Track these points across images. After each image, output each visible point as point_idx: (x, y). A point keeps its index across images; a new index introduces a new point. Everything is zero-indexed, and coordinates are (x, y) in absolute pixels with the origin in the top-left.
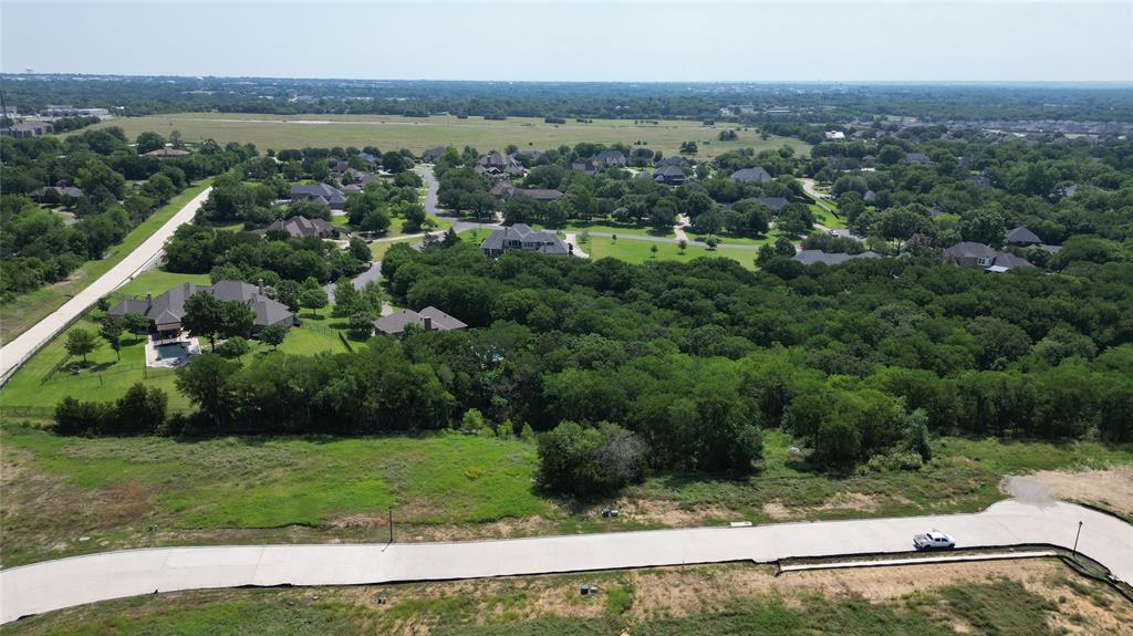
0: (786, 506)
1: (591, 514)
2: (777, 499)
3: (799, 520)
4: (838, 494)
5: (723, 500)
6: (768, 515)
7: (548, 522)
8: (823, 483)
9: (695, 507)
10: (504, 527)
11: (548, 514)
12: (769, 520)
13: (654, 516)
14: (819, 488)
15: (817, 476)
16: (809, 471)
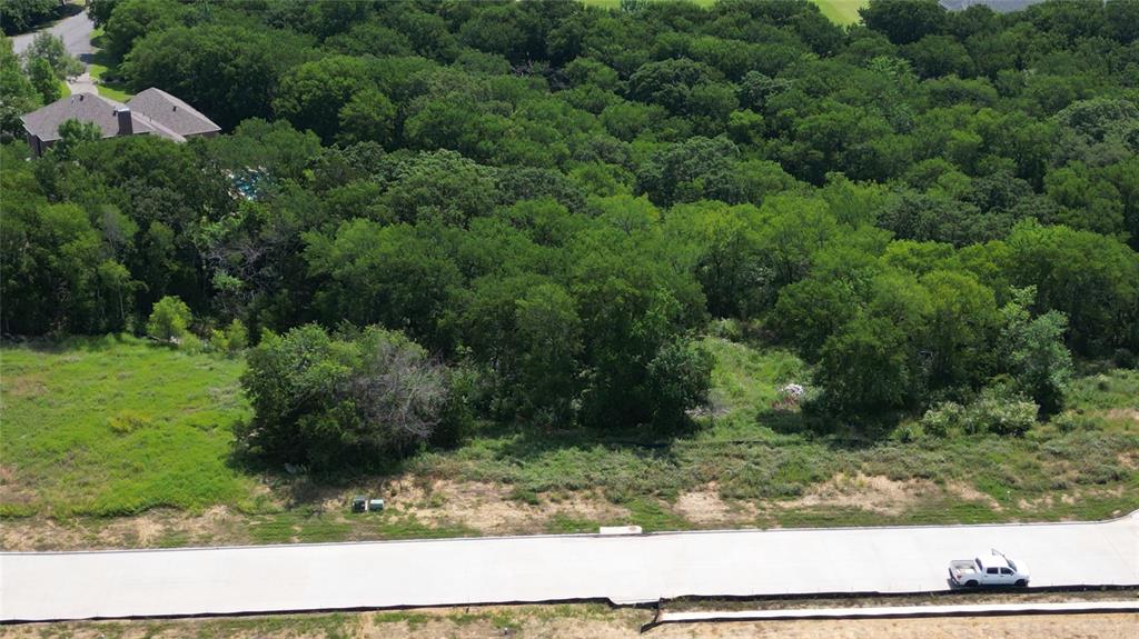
0: (724, 497)
1: (331, 505)
2: (712, 484)
3: (738, 526)
4: (839, 477)
5: (603, 483)
6: (682, 514)
7: (239, 518)
8: (815, 454)
9: (542, 496)
10: (147, 527)
11: (246, 504)
12: (682, 524)
13: (454, 512)
14: (801, 464)
15: (810, 440)
16: (797, 431)
